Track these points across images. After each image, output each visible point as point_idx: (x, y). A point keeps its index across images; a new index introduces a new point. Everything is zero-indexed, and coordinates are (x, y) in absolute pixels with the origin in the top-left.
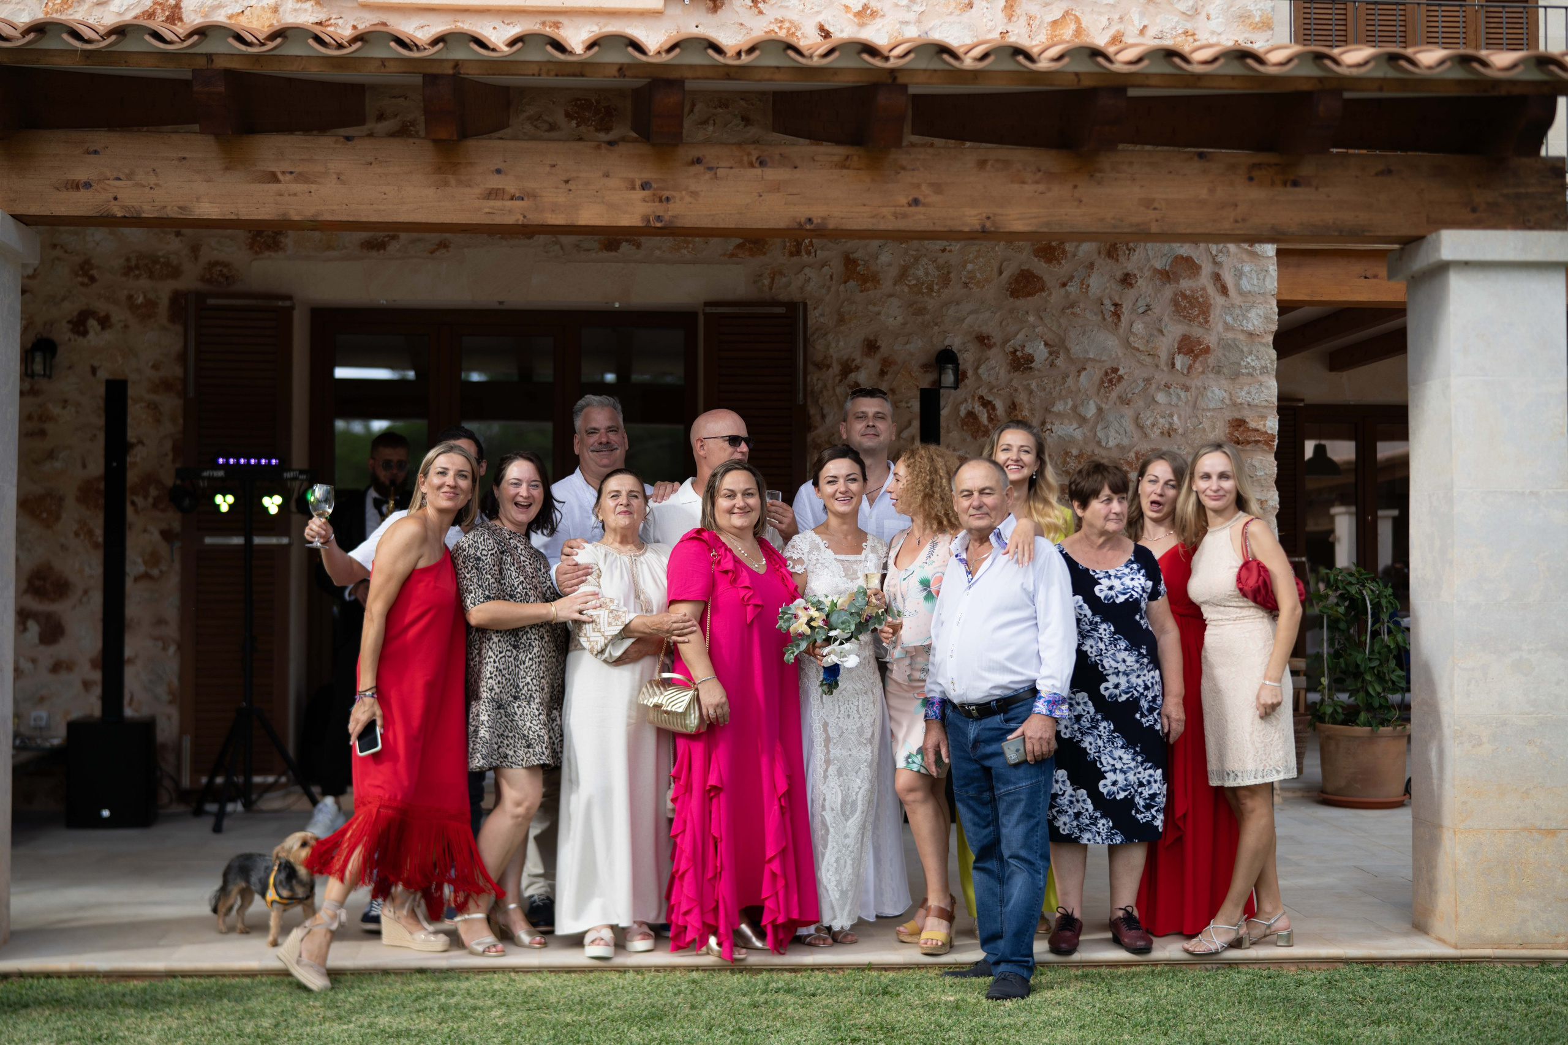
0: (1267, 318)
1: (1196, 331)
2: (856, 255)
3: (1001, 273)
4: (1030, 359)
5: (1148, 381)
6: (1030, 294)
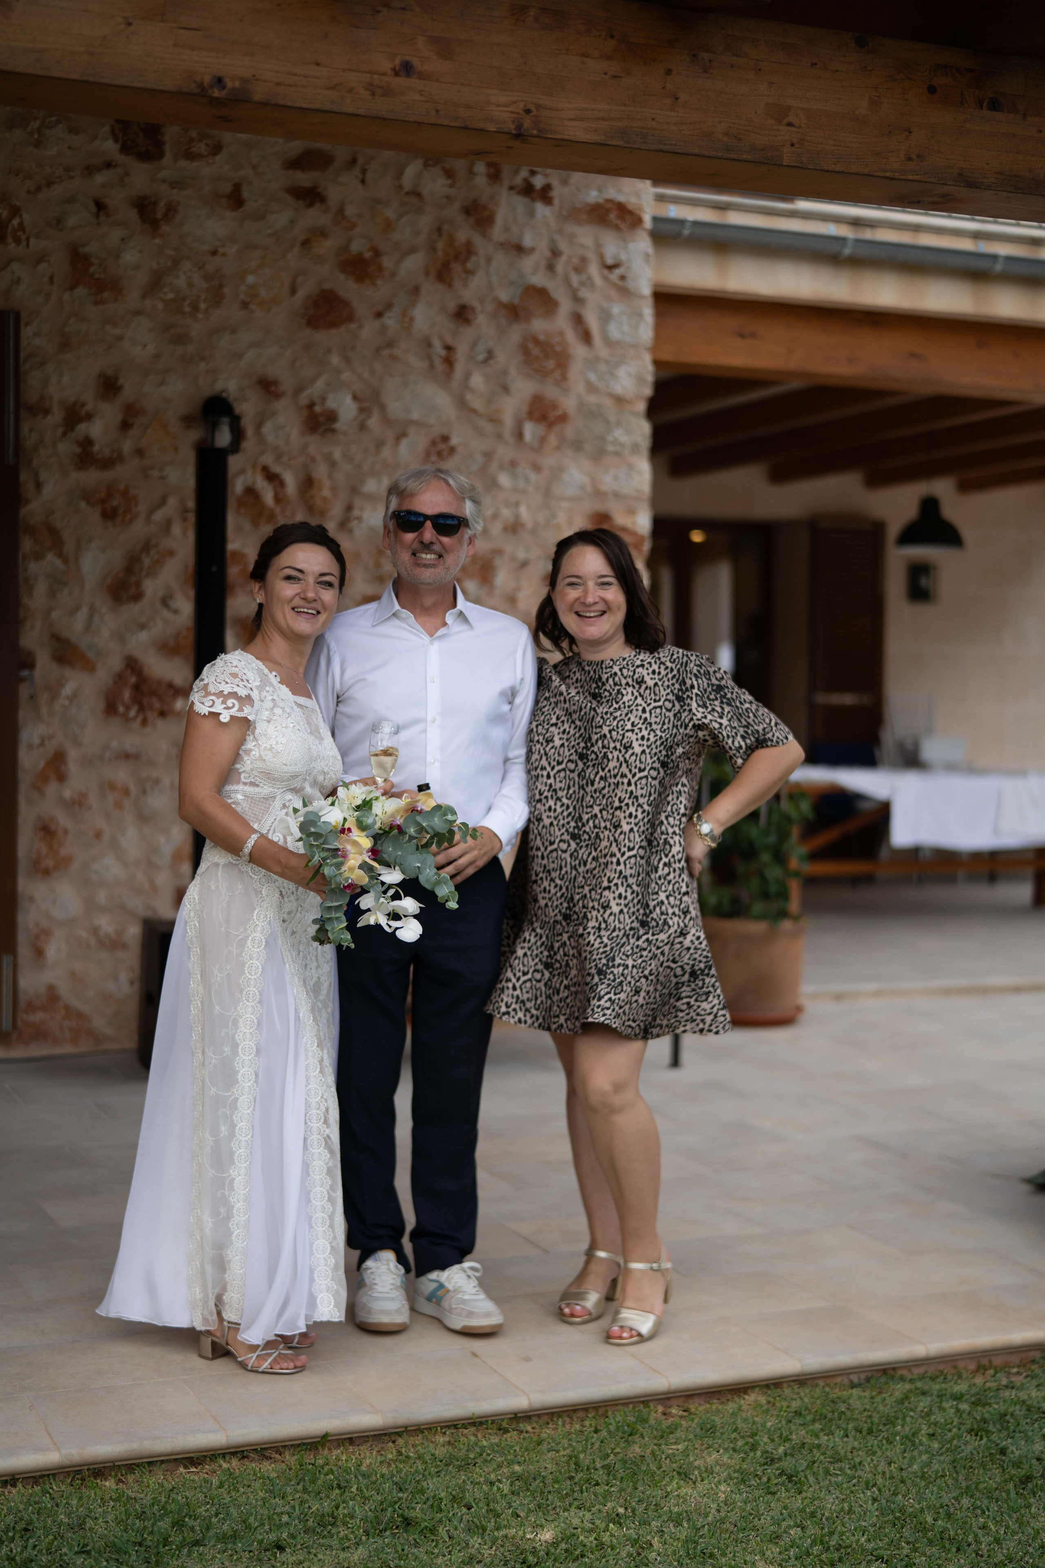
0: (640, 379)
1: (551, 392)
2: (87, 250)
3: (293, 291)
4: (332, 417)
5: (488, 455)
6: (333, 325)
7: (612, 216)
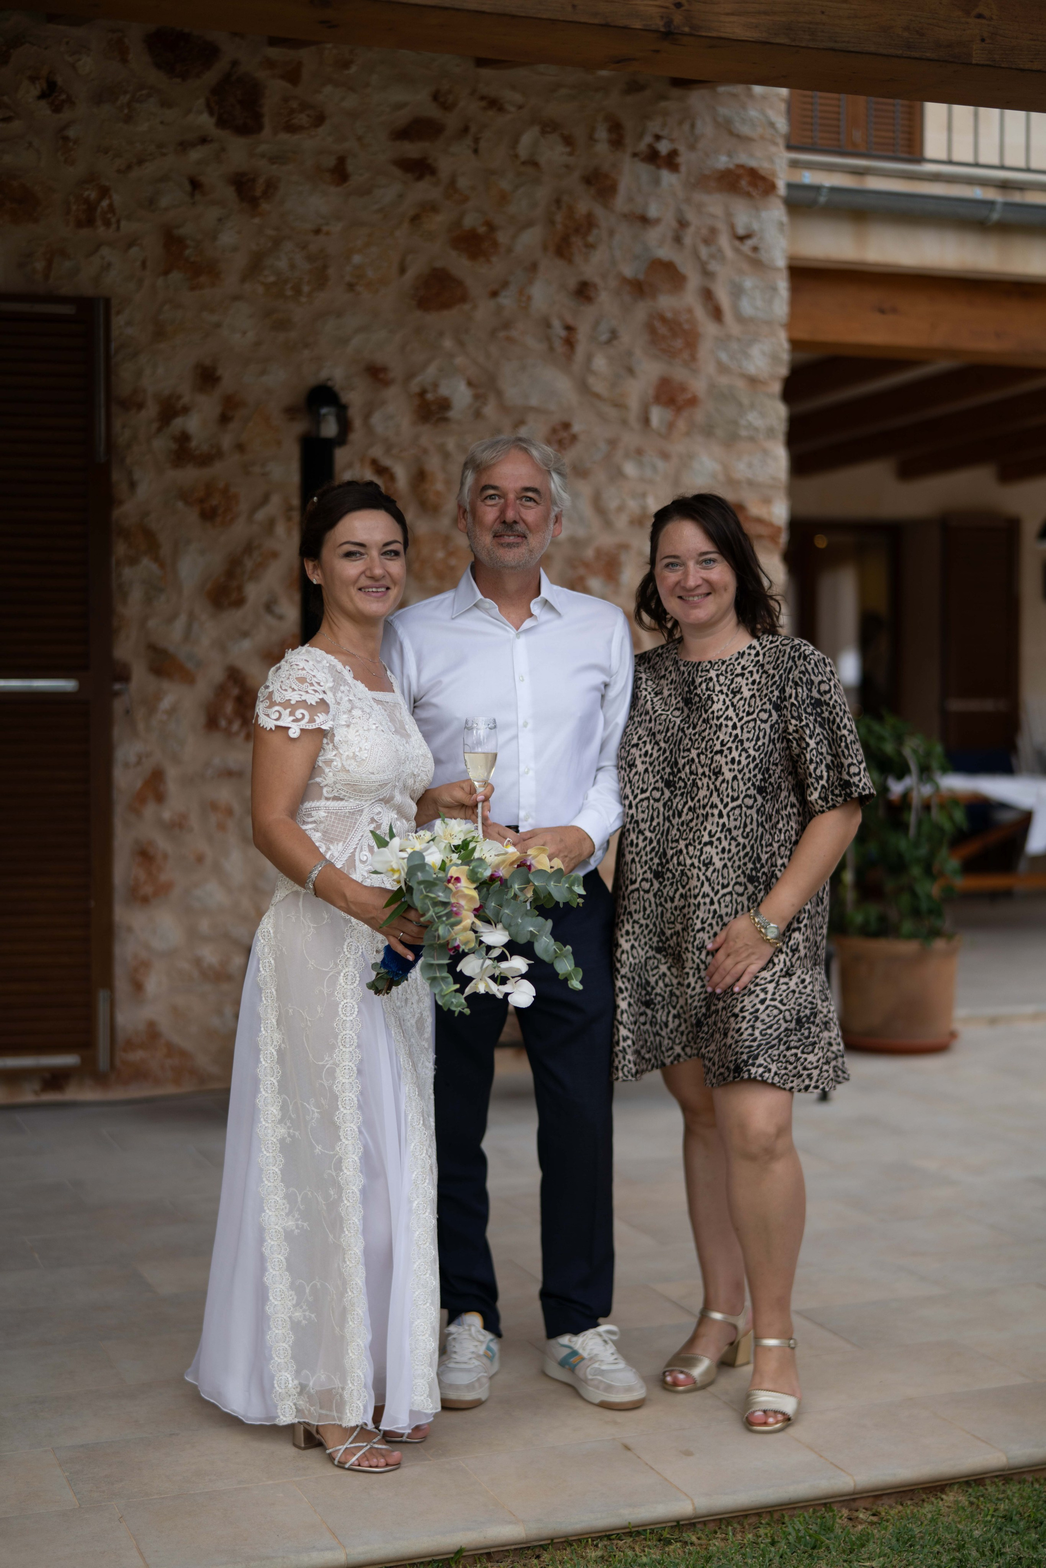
0: (774, 358)
1: (679, 373)
2: (182, 231)
3: (402, 270)
4: (445, 405)
5: (613, 443)
6: (446, 305)
7: (744, 183)
